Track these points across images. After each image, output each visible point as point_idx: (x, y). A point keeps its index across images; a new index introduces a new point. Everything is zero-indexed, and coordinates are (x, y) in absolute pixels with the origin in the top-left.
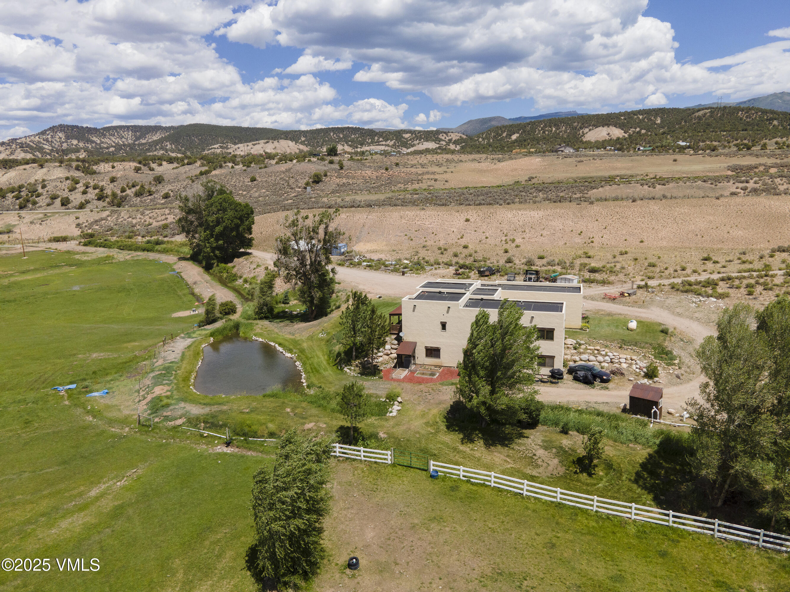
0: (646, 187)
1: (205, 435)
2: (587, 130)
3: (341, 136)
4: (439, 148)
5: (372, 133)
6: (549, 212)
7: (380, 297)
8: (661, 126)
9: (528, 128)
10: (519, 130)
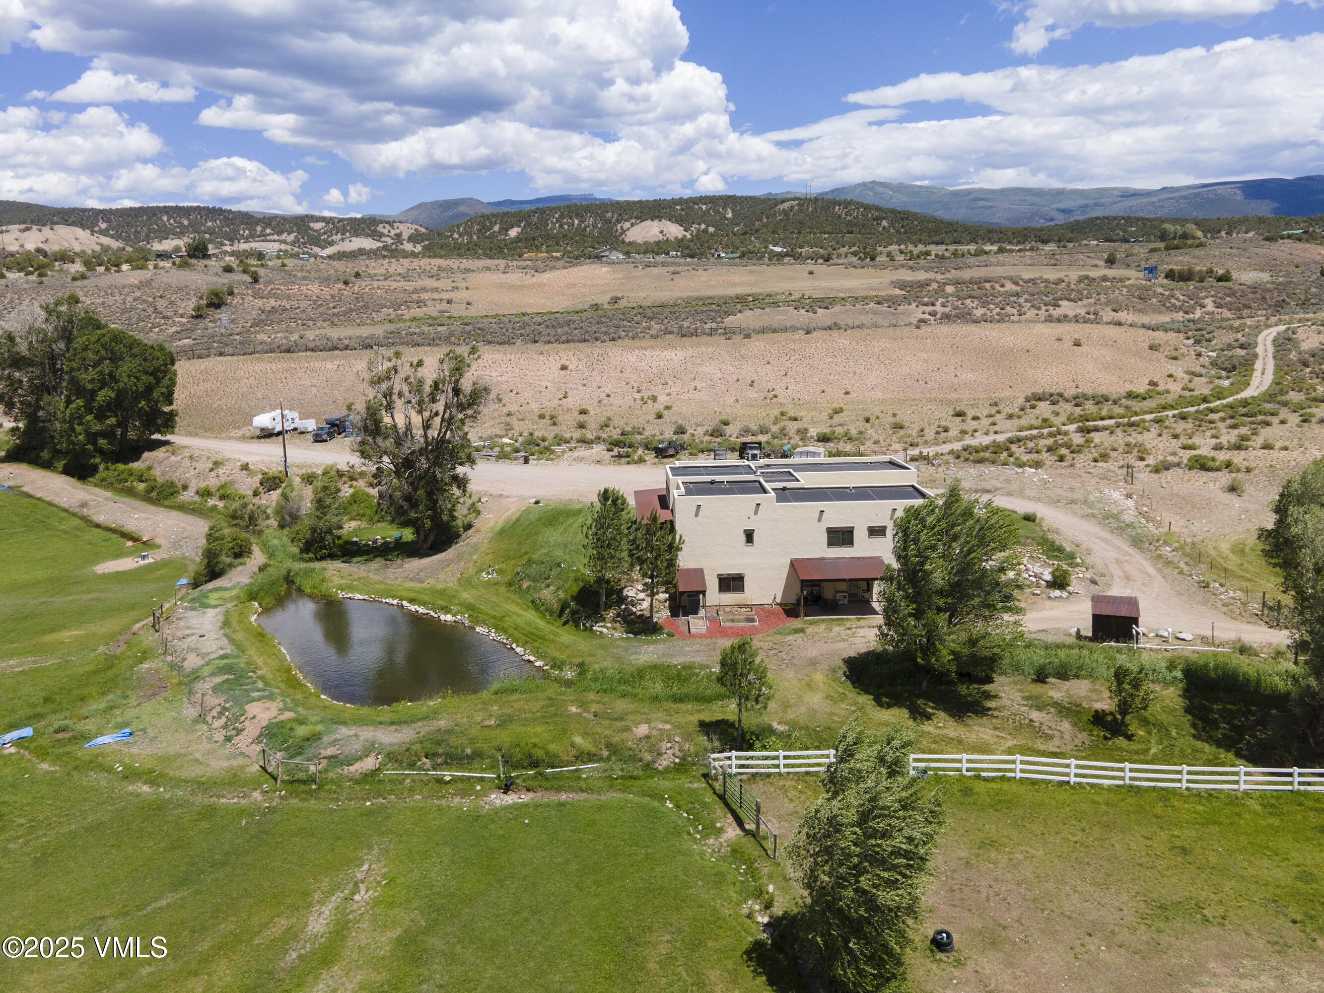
0: (803, 311)
1: (448, 778)
2: (627, 225)
3: (186, 222)
4: (385, 248)
5: (248, 219)
6: (690, 352)
7: (537, 502)
8: (734, 222)
9: (535, 219)
10: (520, 221)
